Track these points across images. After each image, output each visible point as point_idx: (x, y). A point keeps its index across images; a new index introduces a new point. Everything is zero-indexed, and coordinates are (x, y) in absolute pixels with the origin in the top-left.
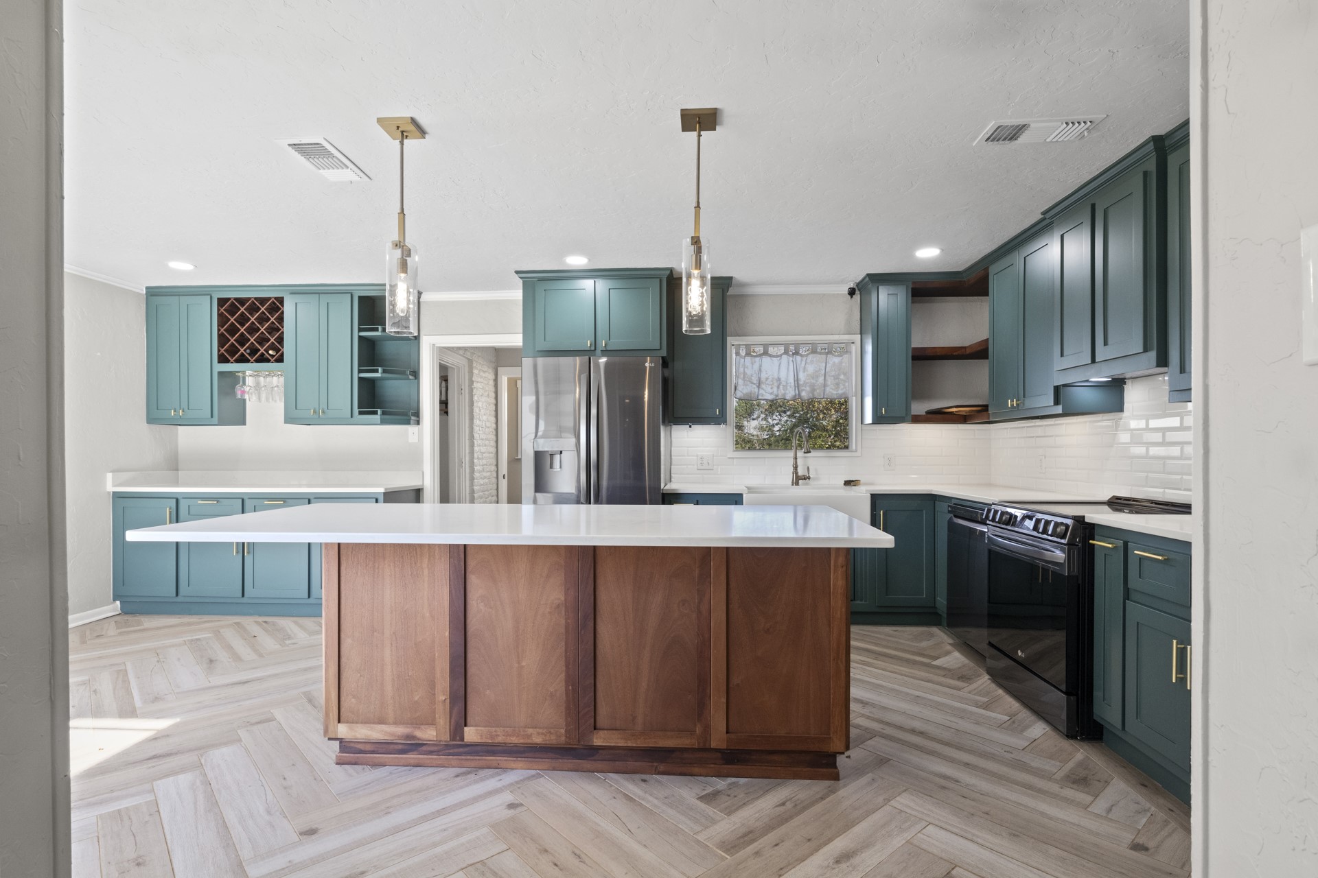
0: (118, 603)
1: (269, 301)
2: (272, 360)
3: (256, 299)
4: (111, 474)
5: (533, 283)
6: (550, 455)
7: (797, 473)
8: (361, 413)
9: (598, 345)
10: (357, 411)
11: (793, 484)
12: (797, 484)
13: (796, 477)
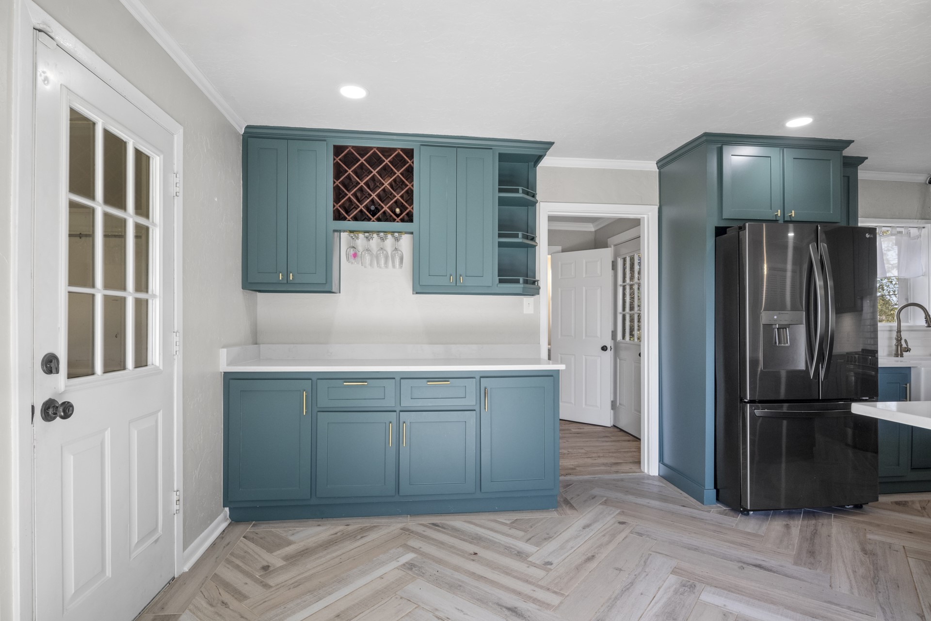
0: (227, 509)
1: (395, 151)
2: (398, 219)
3: (378, 148)
4: (225, 350)
5: (718, 148)
6: (778, 328)
7: (901, 346)
8: (501, 281)
9: (786, 215)
10: (497, 279)
11: (897, 355)
12: (902, 356)
13: (901, 349)
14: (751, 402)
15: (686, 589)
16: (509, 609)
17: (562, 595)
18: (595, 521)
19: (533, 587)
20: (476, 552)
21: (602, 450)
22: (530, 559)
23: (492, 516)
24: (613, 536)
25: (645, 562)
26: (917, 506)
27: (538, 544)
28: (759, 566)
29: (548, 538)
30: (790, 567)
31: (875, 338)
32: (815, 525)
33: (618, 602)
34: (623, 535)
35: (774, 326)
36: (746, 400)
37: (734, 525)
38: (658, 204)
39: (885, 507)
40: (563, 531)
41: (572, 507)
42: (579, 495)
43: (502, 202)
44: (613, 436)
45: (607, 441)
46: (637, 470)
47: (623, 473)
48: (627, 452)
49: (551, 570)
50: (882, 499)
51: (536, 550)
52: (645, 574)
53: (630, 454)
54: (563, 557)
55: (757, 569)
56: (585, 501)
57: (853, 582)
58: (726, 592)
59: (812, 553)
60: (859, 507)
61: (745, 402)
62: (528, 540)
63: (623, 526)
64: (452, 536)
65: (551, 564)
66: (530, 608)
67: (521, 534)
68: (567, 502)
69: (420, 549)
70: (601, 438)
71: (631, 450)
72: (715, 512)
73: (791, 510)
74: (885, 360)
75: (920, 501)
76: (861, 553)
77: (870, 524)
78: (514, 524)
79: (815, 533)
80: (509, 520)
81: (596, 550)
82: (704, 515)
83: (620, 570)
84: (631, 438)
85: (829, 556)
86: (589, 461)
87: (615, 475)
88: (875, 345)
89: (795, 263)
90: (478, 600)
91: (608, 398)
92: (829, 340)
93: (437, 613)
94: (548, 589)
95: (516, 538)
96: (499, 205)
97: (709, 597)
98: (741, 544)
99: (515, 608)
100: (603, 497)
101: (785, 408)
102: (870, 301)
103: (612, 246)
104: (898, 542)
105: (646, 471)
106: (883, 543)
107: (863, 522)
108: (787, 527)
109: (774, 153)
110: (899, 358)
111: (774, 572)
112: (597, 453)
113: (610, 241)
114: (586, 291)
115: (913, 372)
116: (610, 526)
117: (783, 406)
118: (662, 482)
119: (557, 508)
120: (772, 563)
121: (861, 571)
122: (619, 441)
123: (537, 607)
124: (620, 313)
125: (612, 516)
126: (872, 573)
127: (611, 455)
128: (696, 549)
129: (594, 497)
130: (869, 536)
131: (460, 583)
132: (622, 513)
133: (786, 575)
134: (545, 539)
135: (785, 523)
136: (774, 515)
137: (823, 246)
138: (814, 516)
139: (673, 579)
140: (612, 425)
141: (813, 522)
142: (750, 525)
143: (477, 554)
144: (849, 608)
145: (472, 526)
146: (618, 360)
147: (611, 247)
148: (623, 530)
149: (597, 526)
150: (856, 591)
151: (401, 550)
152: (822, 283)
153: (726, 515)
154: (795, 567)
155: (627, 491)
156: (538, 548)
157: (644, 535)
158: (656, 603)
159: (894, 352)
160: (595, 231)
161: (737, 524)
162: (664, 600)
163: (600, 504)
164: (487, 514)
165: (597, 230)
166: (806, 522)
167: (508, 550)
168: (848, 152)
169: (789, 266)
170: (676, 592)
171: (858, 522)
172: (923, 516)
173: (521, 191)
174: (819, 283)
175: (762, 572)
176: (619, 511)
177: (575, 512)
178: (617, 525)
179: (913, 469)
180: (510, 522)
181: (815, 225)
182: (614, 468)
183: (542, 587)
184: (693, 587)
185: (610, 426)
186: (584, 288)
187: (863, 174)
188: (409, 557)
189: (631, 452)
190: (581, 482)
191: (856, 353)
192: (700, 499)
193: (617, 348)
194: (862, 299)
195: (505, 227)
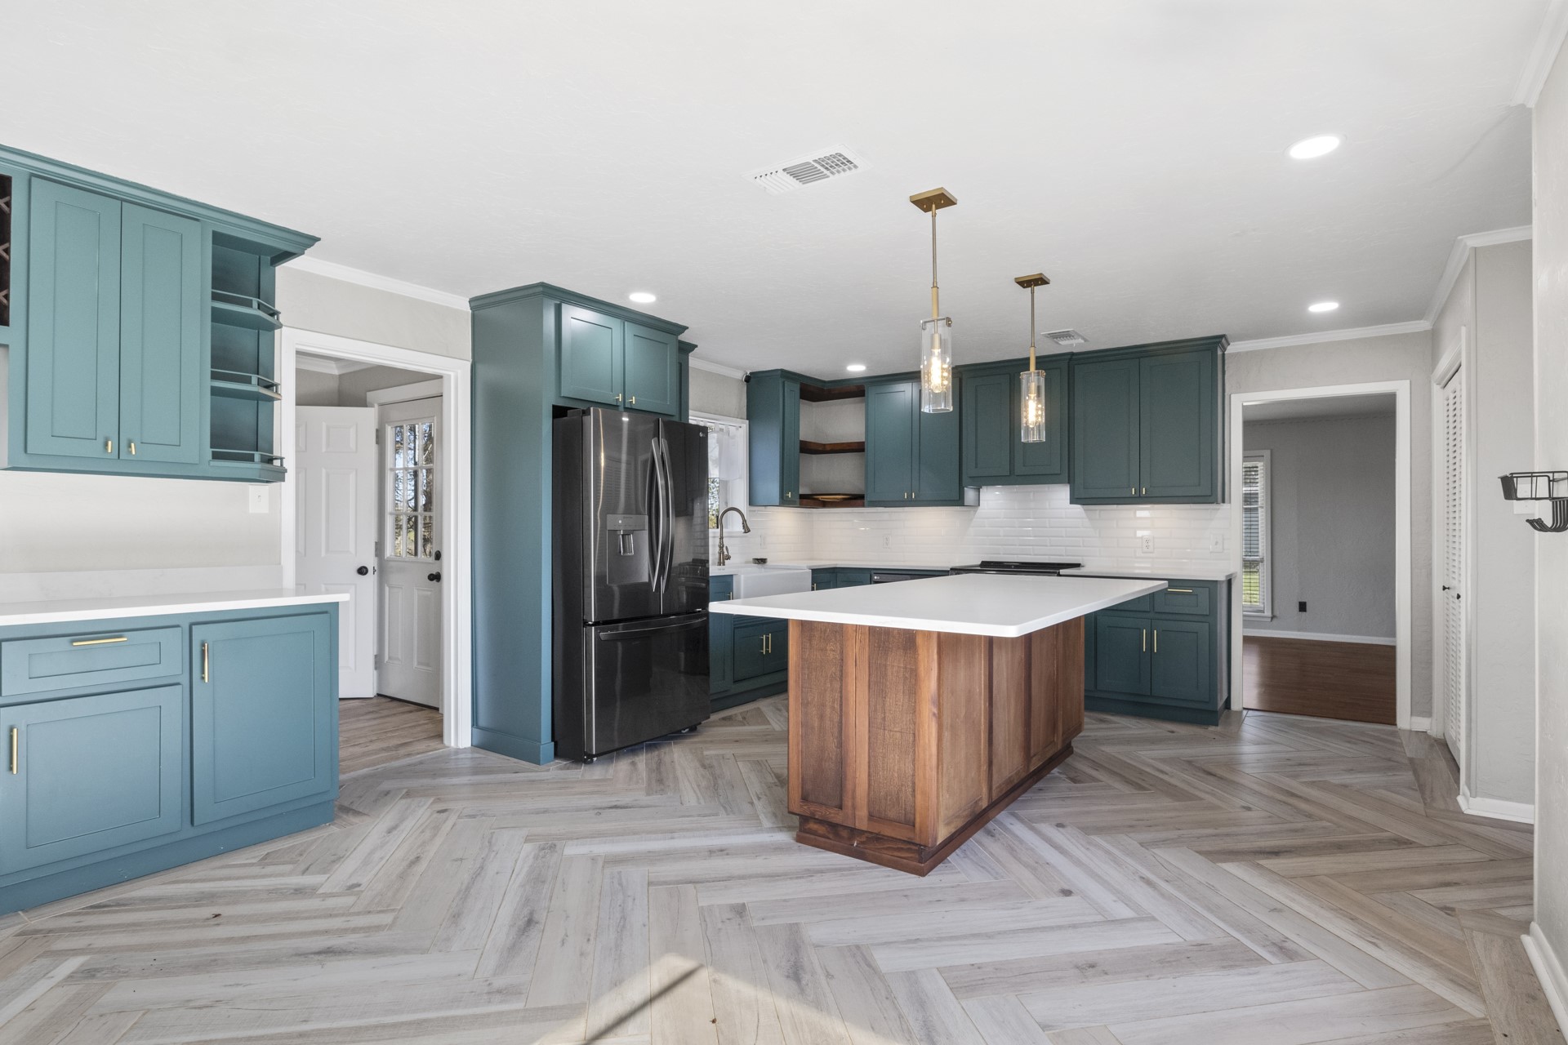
5: (556, 304)
6: (623, 535)
7: (723, 553)
8: (216, 456)
9: (627, 401)
10: (209, 451)
11: (719, 564)
12: (724, 565)
13: (724, 558)
14: (595, 624)
15: (546, 851)
16: (319, 953)
17: (393, 910)
18: (402, 819)
19: (343, 919)
20: (217, 913)
21: (372, 731)
22: (321, 891)
23: (217, 862)
24: (436, 829)
25: (490, 842)
26: (740, 718)
27: (324, 871)
28: (616, 807)
29: (338, 859)
30: (643, 798)
31: (706, 546)
32: (659, 756)
33: (472, 890)
34: (450, 823)
35: (618, 533)
36: (590, 623)
37: (580, 777)
38: (471, 360)
39: (714, 725)
40: (358, 845)
41: (357, 813)
42: (361, 797)
43: (217, 316)
44: (382, 710)
45: (375, 719)
46: (439, 746)
47: (418, 754)
48: (415, 726)
49: (362, 892)
50: (714, 717)
51: (324, 879)
52: (494, 853)
53: (419, 729)
54: (374, 872)
55: (614, 810)
56: (376, 801)
57: (699, 795)
58: (589, 840)
59: (660, 781)
60: (693, 729)
61: (589, 625)
62: (304, 873)
63: (444, 815)
64: (147, 910)
65: (359, 885)
66: (352, 940)
67: (288, 867)
68: (346, 810)
69: (91, 947)
70: (362, 715)
71: (420, 723)
72: (554, 770)
73: (633, 747)
74: (714, 570)
75: (741, 713)
76: (701, 769)
77: (705, 742)
78: (265, 861)
79: (660, 763)
80: (254, 858)
81: (419, 850)
82: (543, 775)
83: (461, 859)
84: (412, 707)
85: (676, 778)
86: (357, 750)
87: (408, 759)
88: (705, 553)
89: (629, 453)
90: (259, 963)
91: (371, 650)
92: (669, 549)
93: (191, 1004)
94: (369, 912)
95: (282, 875)
96: (212, 321)
97: (572, 850)
98: (592, 793)
99: (329, 948)
100: (400, 789)
101: (621, 629)
102: (700, 503)
103: (376, 405)
104: (728, 751)
105: (453, 744)
106: (718, 755)
107: (699, 742)
108: (633, 764)
109: (615, 324)
110: (722, 567)
111: (630, 808)
112: (366, 737)
113: (370, 396)
114: (328, 475)
115: (735, 578)
116: (428, 819)
117: (618, 626)
118: (478, 753)
119: (333, 820)
120: (625, 799)
121: (704, 783)
122: (394, 714)
123: (363, 935)
124: (391, 514)
125: (425, 807)
126: (712, 782)
127: (389, 735)
128: (546, 811)
129: (387, 793)
130: (706, 753)
131: (213, 958)
132: (439, 800)
133: (641, 807)
134: (334, 861)
135: (630, 761)
136: (618, 757)
137: (663, 441)
138: (656, 747)
139: (528, 848)
140: (375, 694)
141: (656, 753)
142: (595, 772)
143: (219, 915)
144: (699, 815)
145: (183, 886)
146: (387, 589)
147: (372, 406)
148: (447, 819)
149: (408, 824)
150: (702, 801)
151: (45, 961)
152: (663, 482)
153: (568, 769)
154: (650, 797)
155: (435, 774)
156: (328, 875)
157: (477, 815)
158: (517, 875)
159: (717, 561)
160: (340, 376)
161: (582, 775)
162: (525, 869)
163: (401, 798)
164: (205, 861)
165: (343, 374)
166: (650, 755)
167: (276, 893)
168: (684, 337)
169: (624, 457)
170: (536, 858)
171: (696, 743)
172: (744, 725)
173: (255, 305)
174: (661, 482)
175: (619, 811)
176: (432, 800)
177: (365, 818)
178: (435, 815)
179: (735, 682)
180: (258, 859)
181: (655, 417)
182: (402, 751)
183: (358, 914)
184: (553, 847)
185: (372, 696)
186: (324, 471)
187: (693, 361)
188: (73, 964)
189: (420, 725)
190: (356, 780)
191: (688, 564)
192: (534, 759)
193: (383, 569)
194: (693, 501)
195: (224, 362)
